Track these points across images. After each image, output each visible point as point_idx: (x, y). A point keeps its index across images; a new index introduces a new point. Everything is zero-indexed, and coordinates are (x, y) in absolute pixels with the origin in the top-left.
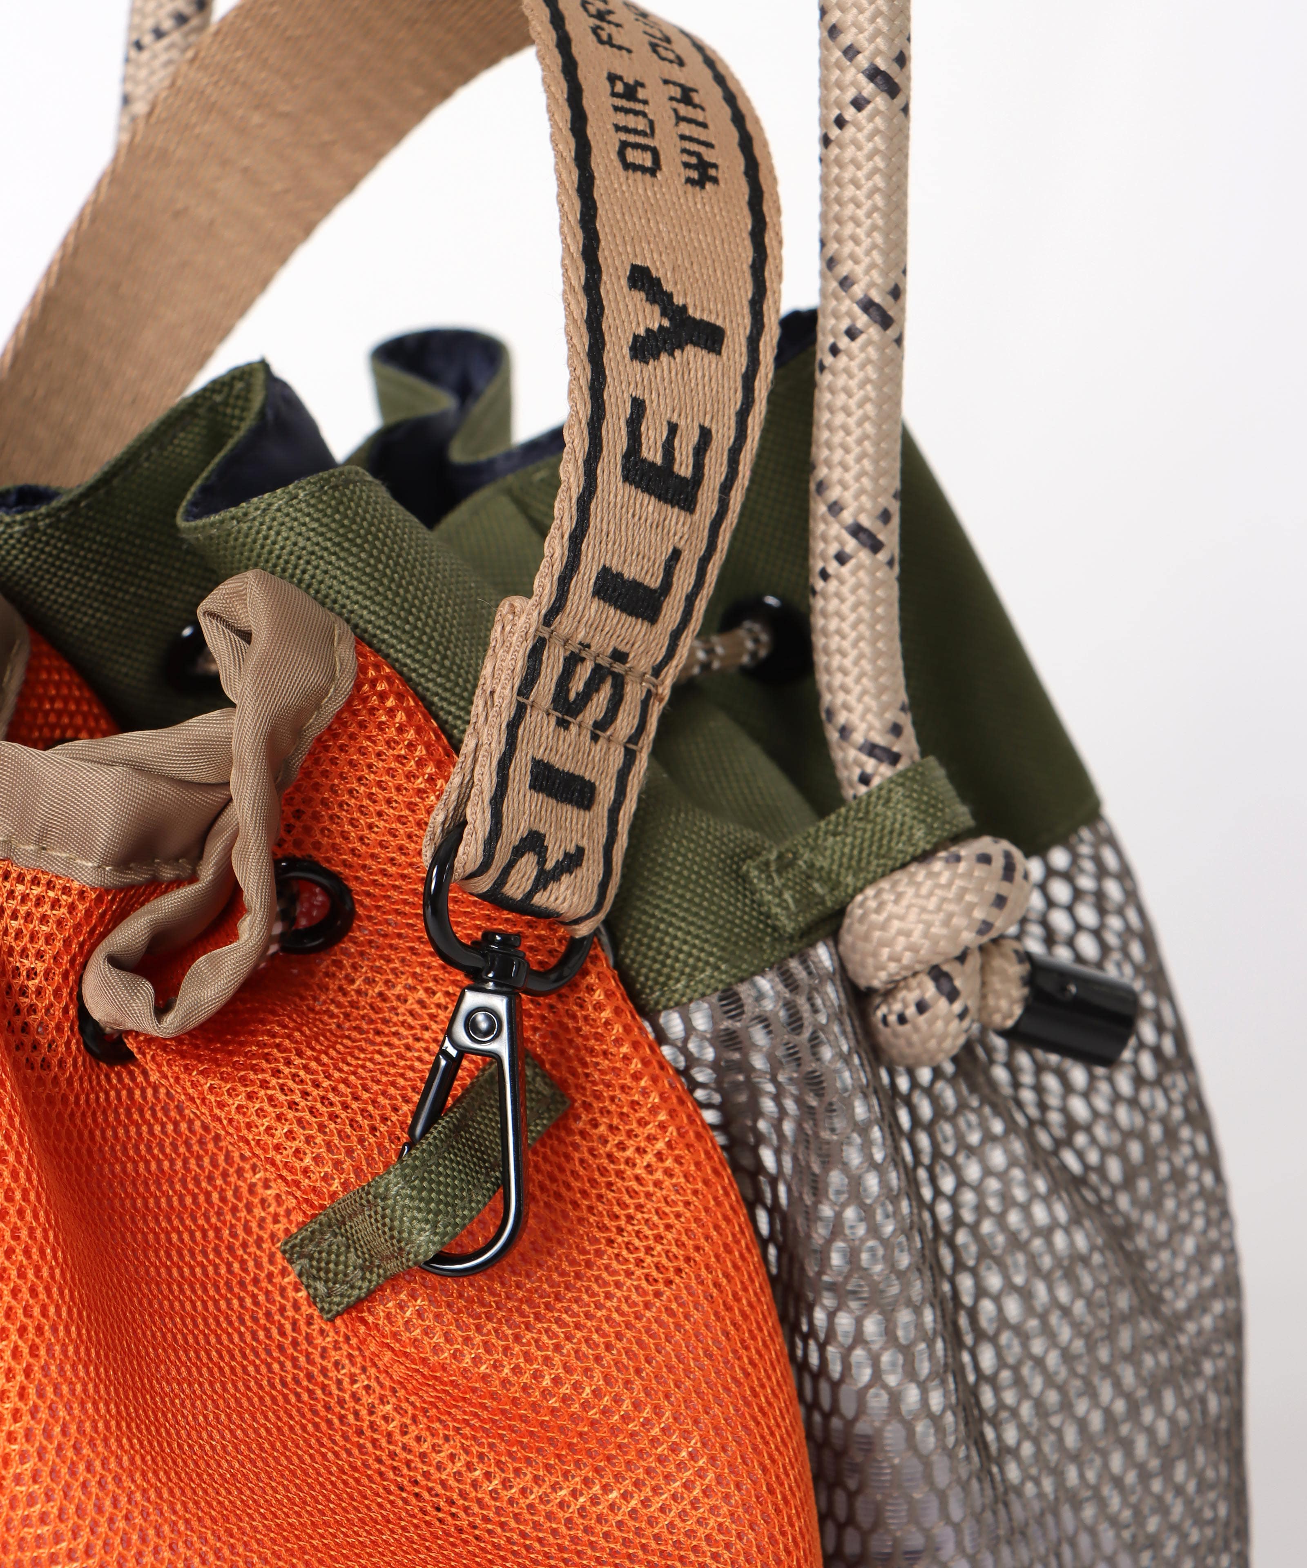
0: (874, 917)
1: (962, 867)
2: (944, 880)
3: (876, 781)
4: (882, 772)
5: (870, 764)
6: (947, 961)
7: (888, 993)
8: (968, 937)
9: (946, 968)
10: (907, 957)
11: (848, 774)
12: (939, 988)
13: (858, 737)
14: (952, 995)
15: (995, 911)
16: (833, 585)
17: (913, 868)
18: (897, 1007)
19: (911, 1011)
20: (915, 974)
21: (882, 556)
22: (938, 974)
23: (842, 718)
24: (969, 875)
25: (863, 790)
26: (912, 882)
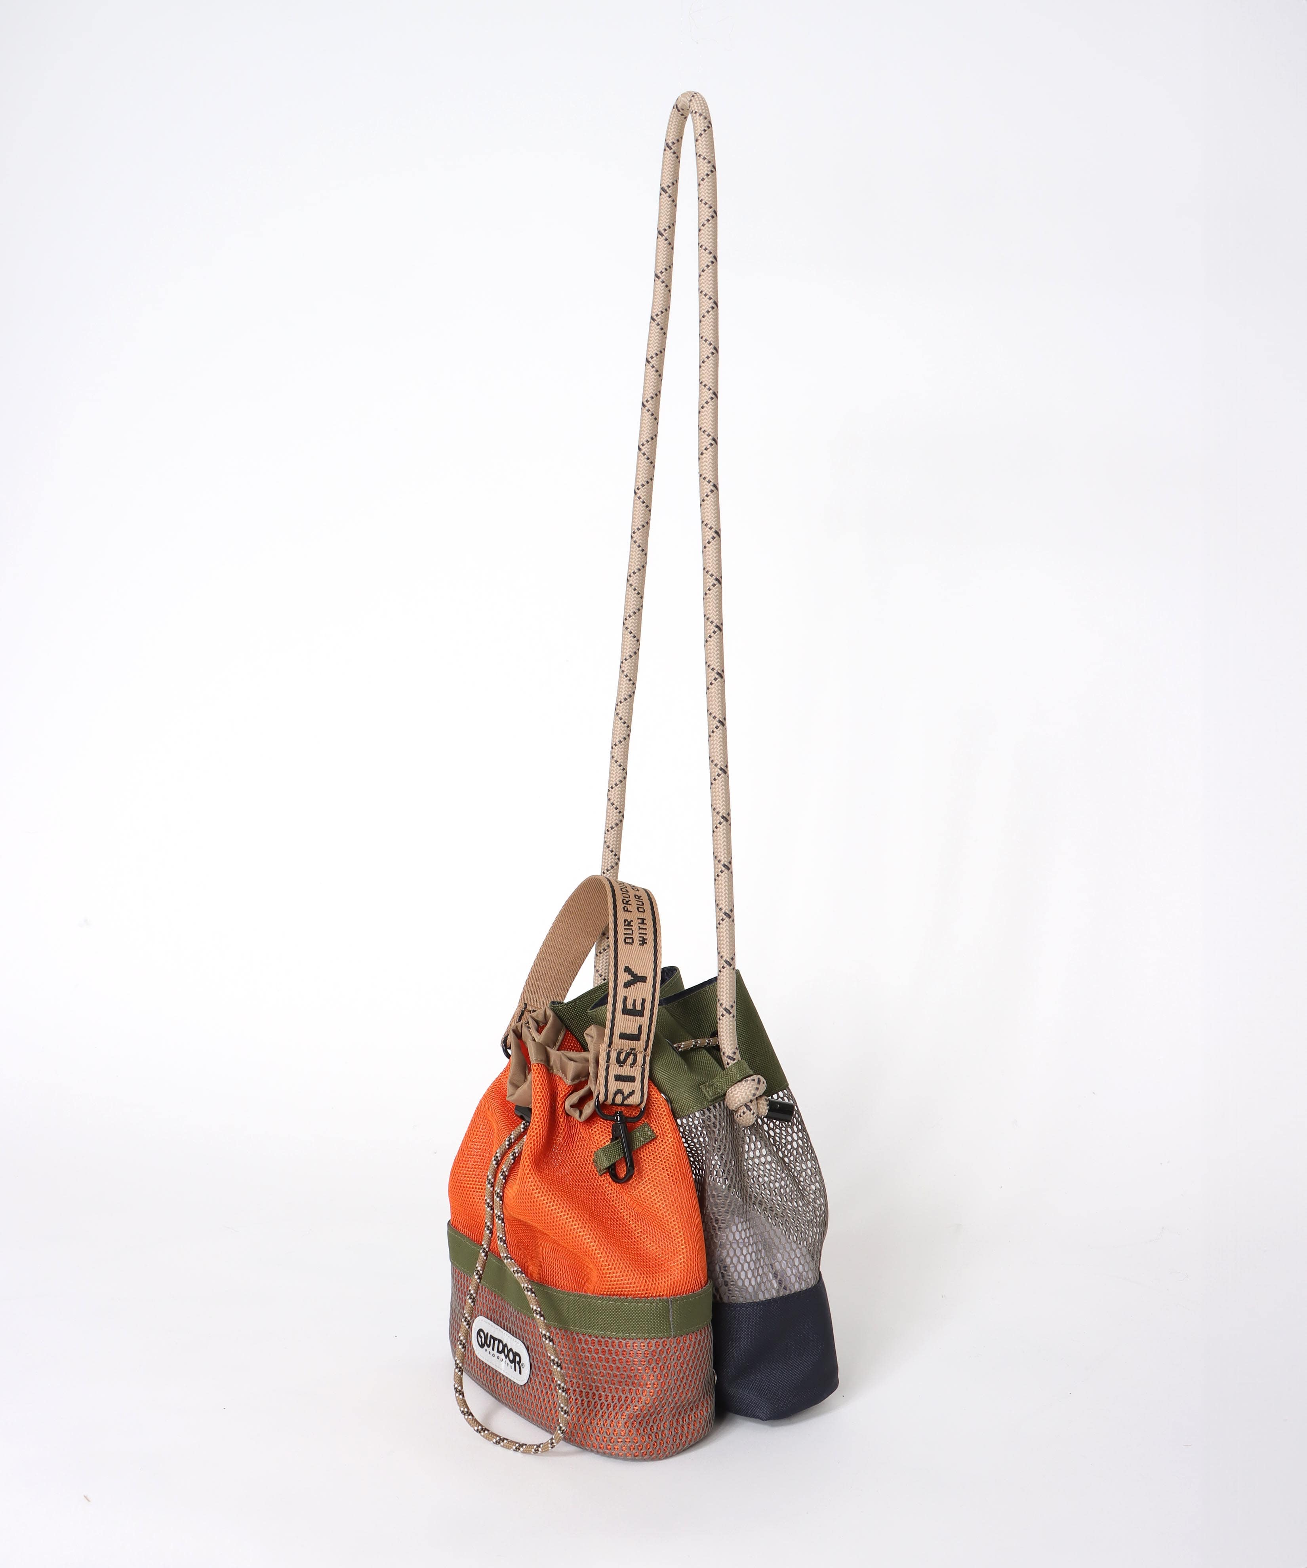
0: (731, 1095)
1: (749, 1082)
2: (745, 1085)
3: (730, 1065)
4: (731, 1062)
5: (729, 1061)
6: (748, 1102)
7: (736, 1112)
8: (751, 1097)
9: (748, 1104)
10: (739, 1103)
11: (725, 1063)
12: (747, 1108)
13: (726, 1055)
14: (750, 1110)
15: (756, 1091)
16: (721, 1021)
17: (738, 1083)
18: (739, 1113)
19: (742, 1114)
20: (741, 1106)
21: (731, 1015)
22: (746, 1106)
23: (723, 1050)
24: (750, 1084)
25: (728, 1066)
26: (738, 1086)
